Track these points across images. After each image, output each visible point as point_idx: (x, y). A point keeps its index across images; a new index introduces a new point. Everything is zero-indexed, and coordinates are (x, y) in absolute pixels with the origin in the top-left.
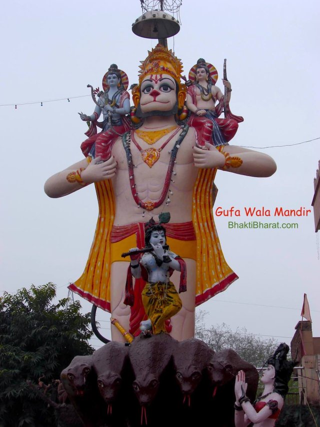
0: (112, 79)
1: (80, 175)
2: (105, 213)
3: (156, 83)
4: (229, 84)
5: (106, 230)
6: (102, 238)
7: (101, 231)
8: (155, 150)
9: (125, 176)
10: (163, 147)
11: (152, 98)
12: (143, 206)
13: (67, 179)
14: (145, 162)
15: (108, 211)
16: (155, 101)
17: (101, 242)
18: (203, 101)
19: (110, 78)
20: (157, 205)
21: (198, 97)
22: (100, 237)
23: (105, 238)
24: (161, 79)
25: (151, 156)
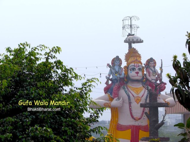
0: (118, 63)
1: (110, 104)
2: (114, 117)
3: (137, 67)
4: (162, 70)
5: (114, 124)
6: (112, 127)
7: (112, 124)
8: (139, 97)
9: (127, 106)
10: (142, 96)
11: (136, 75)
12: (135, 119)
13: (104, 105)
14: (136, 101)
15: (115, 116)
16: (138, 76)
17: (112, 129)
18: (153, 76)
19: (117, 62)
20: (140, 119)
21: (151, 74)
22: (111, 127)
23: (114, 127)
24: (139, 66)
25: (138, 99)
